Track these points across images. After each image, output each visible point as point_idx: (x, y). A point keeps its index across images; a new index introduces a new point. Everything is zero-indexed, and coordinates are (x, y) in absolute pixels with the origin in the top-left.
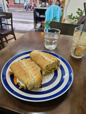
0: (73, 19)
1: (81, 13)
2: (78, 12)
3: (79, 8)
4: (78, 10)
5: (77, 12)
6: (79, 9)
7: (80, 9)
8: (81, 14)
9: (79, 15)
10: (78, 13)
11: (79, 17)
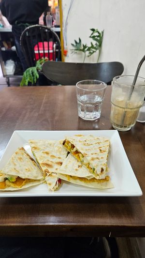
0: (83, 50)
1: (98, 36)
2: (93, 35)
3: (91, 28)
4: (92, 32)
5: (90, 37)
6: (93, 30)
7: (96, 29)
8: (99, 38)
9: (96, 40)
10: (94, 37)
11: (96, 44)
